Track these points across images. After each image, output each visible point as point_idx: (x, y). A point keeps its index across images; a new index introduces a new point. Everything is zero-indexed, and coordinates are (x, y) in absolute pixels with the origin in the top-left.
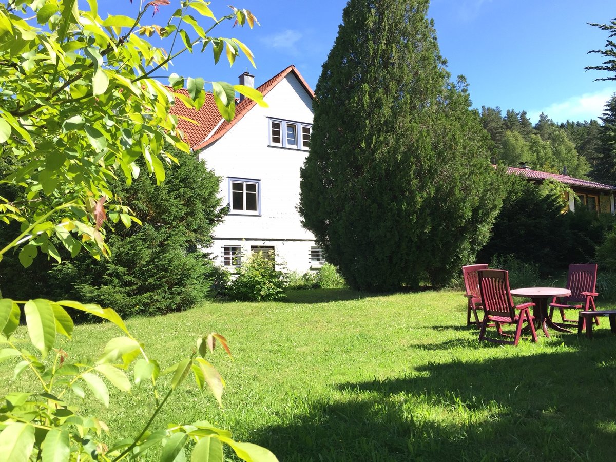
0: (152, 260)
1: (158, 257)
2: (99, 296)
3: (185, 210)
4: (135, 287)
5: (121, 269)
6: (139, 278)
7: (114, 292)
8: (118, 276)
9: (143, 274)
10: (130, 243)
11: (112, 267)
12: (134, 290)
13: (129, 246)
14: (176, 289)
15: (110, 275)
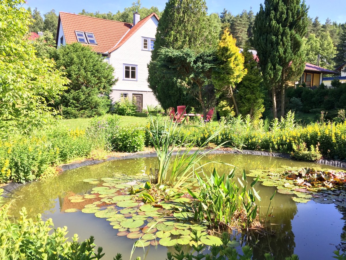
0: (85, 99)
1: (87, 98)
2: (67, 110)
3: (98, 81)
4: (79, 108)
5: (74, 102)
6: (81, 105)
7: (72, 109)
8: (73, 104)
9: (82, 104)
10: (77, 92)
11: (71, 101)
12: (79, 109)
13: (77, 94)
14: (94, 109)
15: (71, 103)
